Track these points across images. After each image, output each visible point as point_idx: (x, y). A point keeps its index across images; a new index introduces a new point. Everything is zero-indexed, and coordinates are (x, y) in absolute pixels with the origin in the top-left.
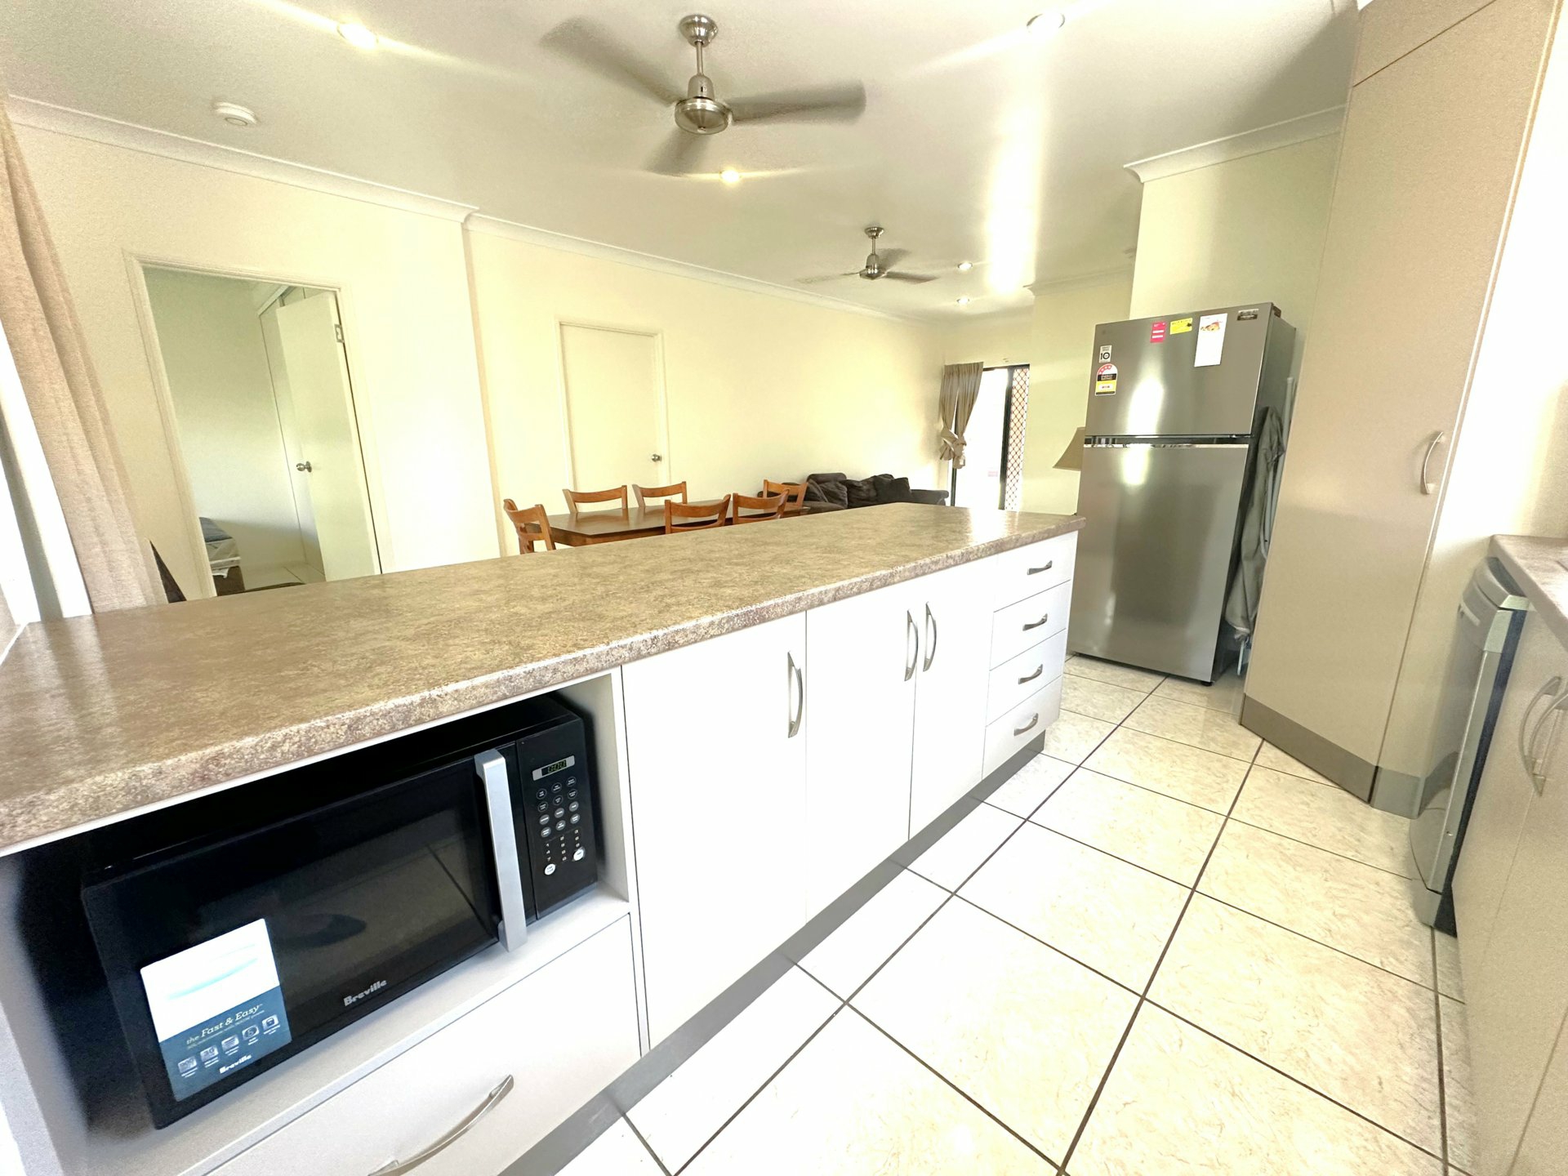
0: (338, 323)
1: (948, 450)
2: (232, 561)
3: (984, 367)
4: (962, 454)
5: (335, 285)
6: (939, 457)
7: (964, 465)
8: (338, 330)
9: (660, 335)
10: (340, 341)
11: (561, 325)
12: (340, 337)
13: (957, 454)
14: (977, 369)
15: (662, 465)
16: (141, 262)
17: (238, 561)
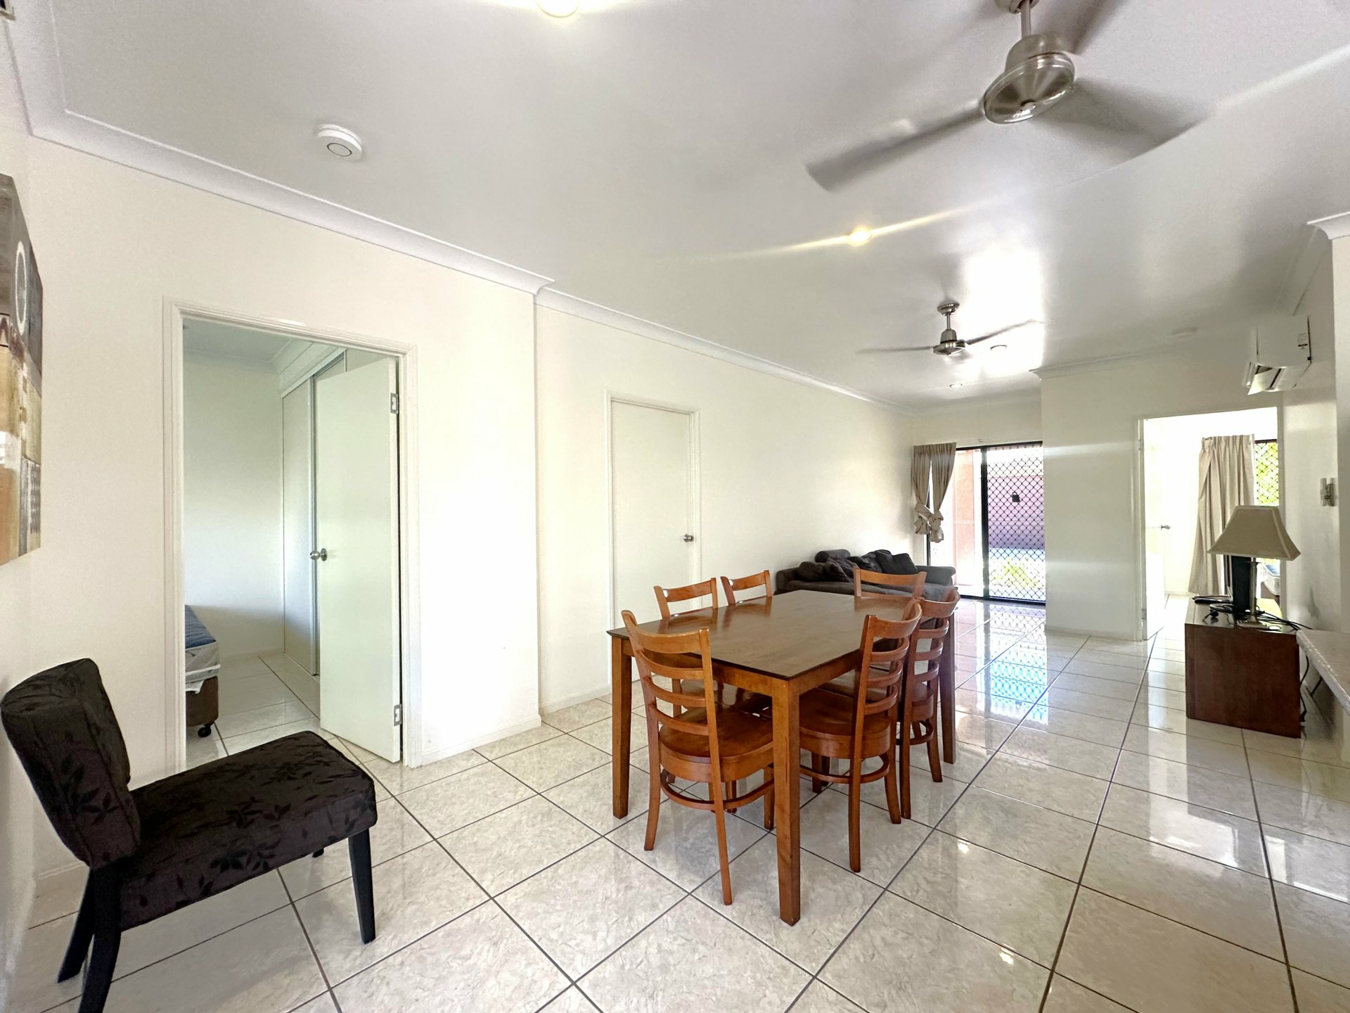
0: (395, 392)
1: (925, 524)
2: (210, 671)
3: (957, 447)
4: (939, 528)
5: (399, 350)
6: (915, 531)
7: (943, 539)
8: (394, 399)
9: (697, 413)
10: (393, 411)
11: (612, 401)
12: (394, 407)
13: (934, 528)
14: (950, 449)
15: (694, 547)
16: (183, 312)
17: (217, 671)
